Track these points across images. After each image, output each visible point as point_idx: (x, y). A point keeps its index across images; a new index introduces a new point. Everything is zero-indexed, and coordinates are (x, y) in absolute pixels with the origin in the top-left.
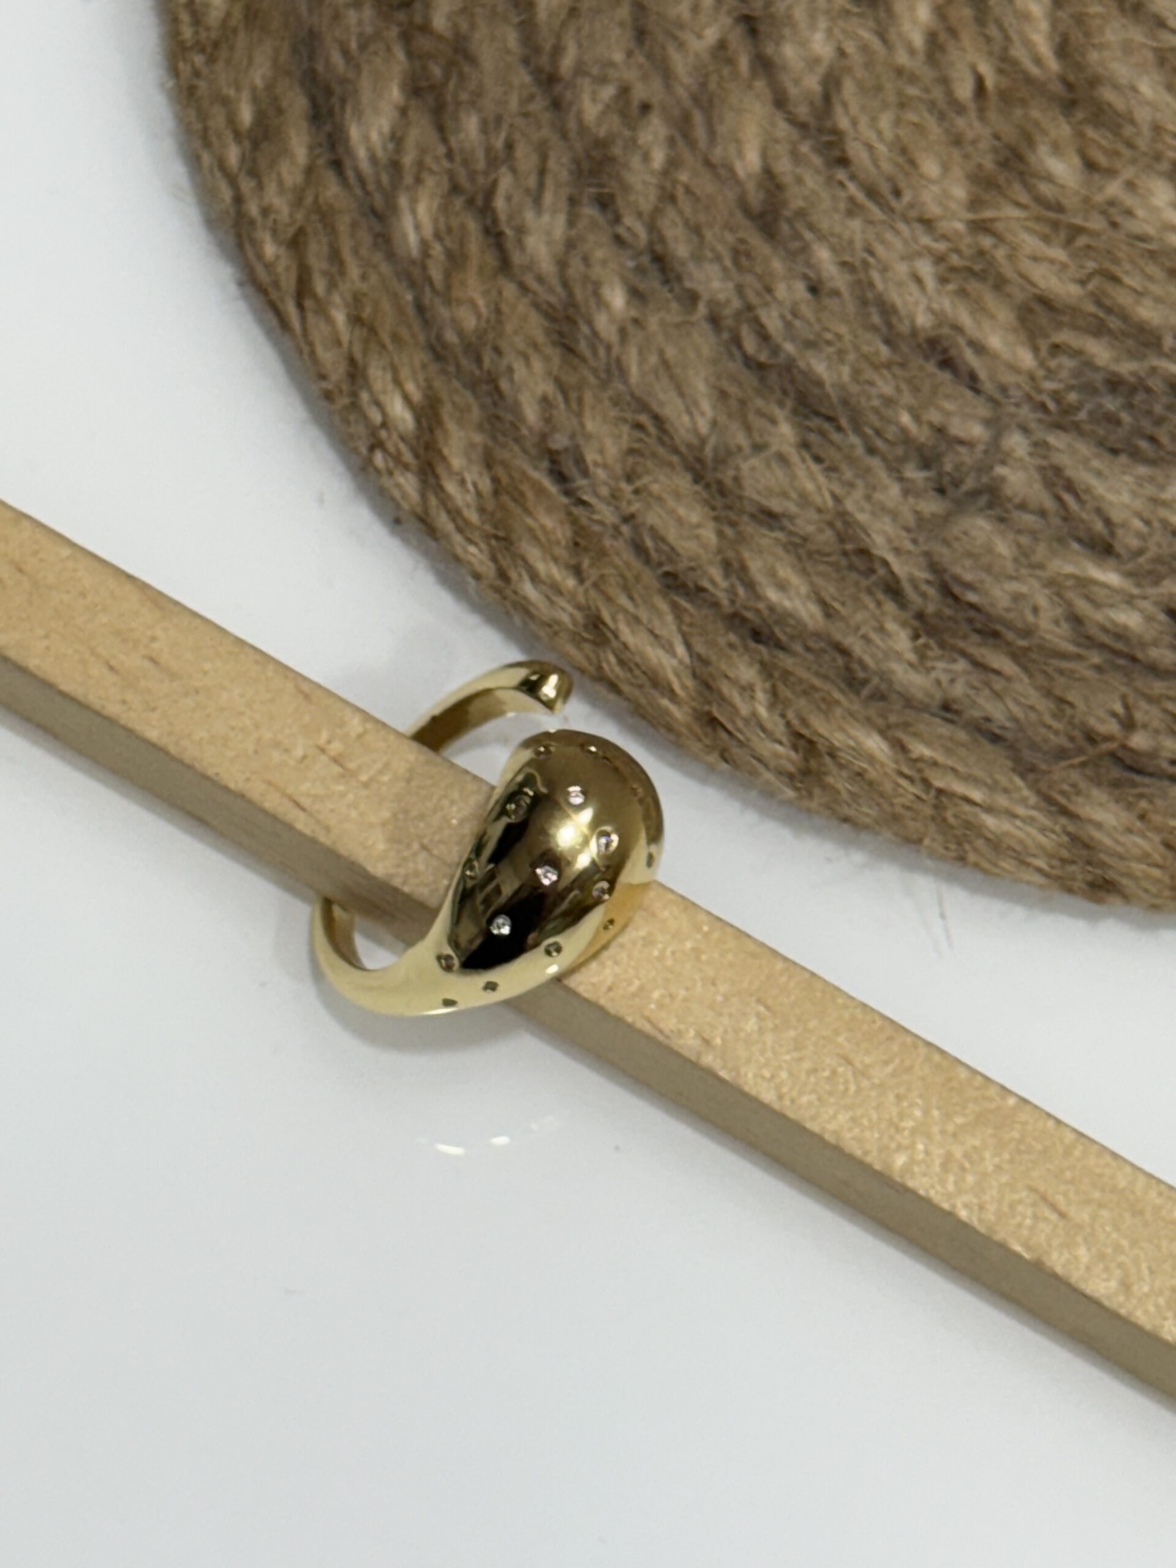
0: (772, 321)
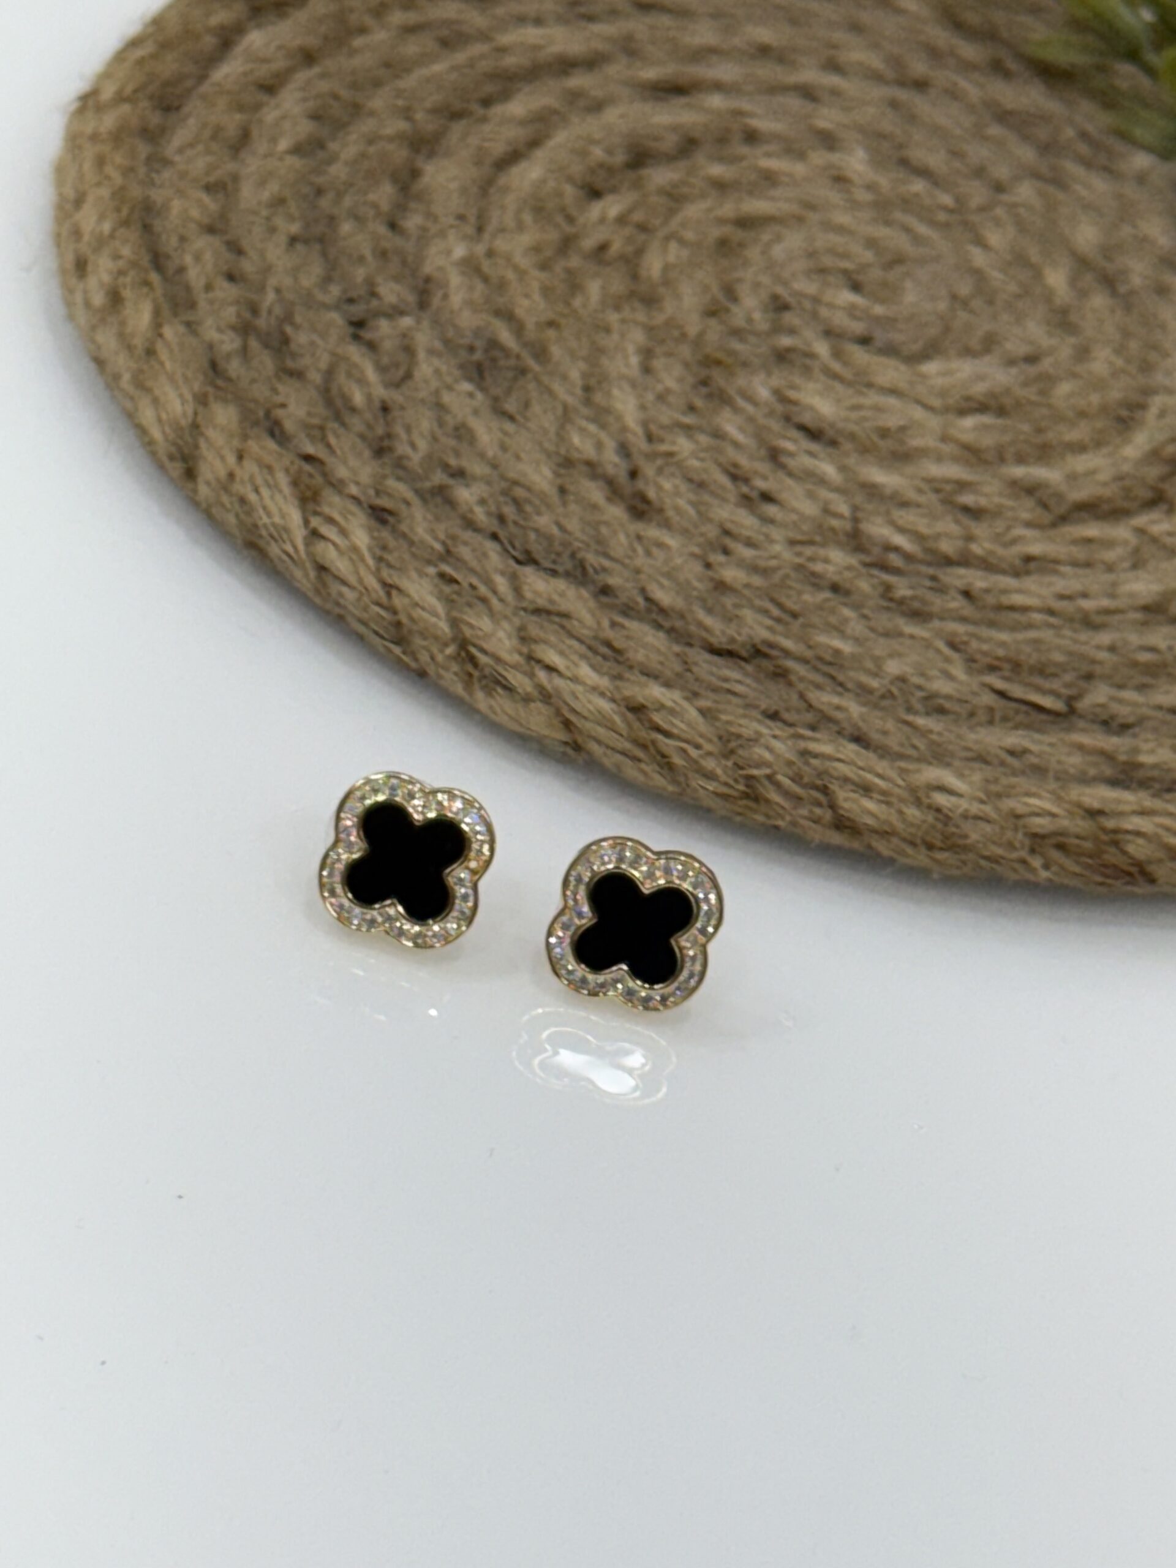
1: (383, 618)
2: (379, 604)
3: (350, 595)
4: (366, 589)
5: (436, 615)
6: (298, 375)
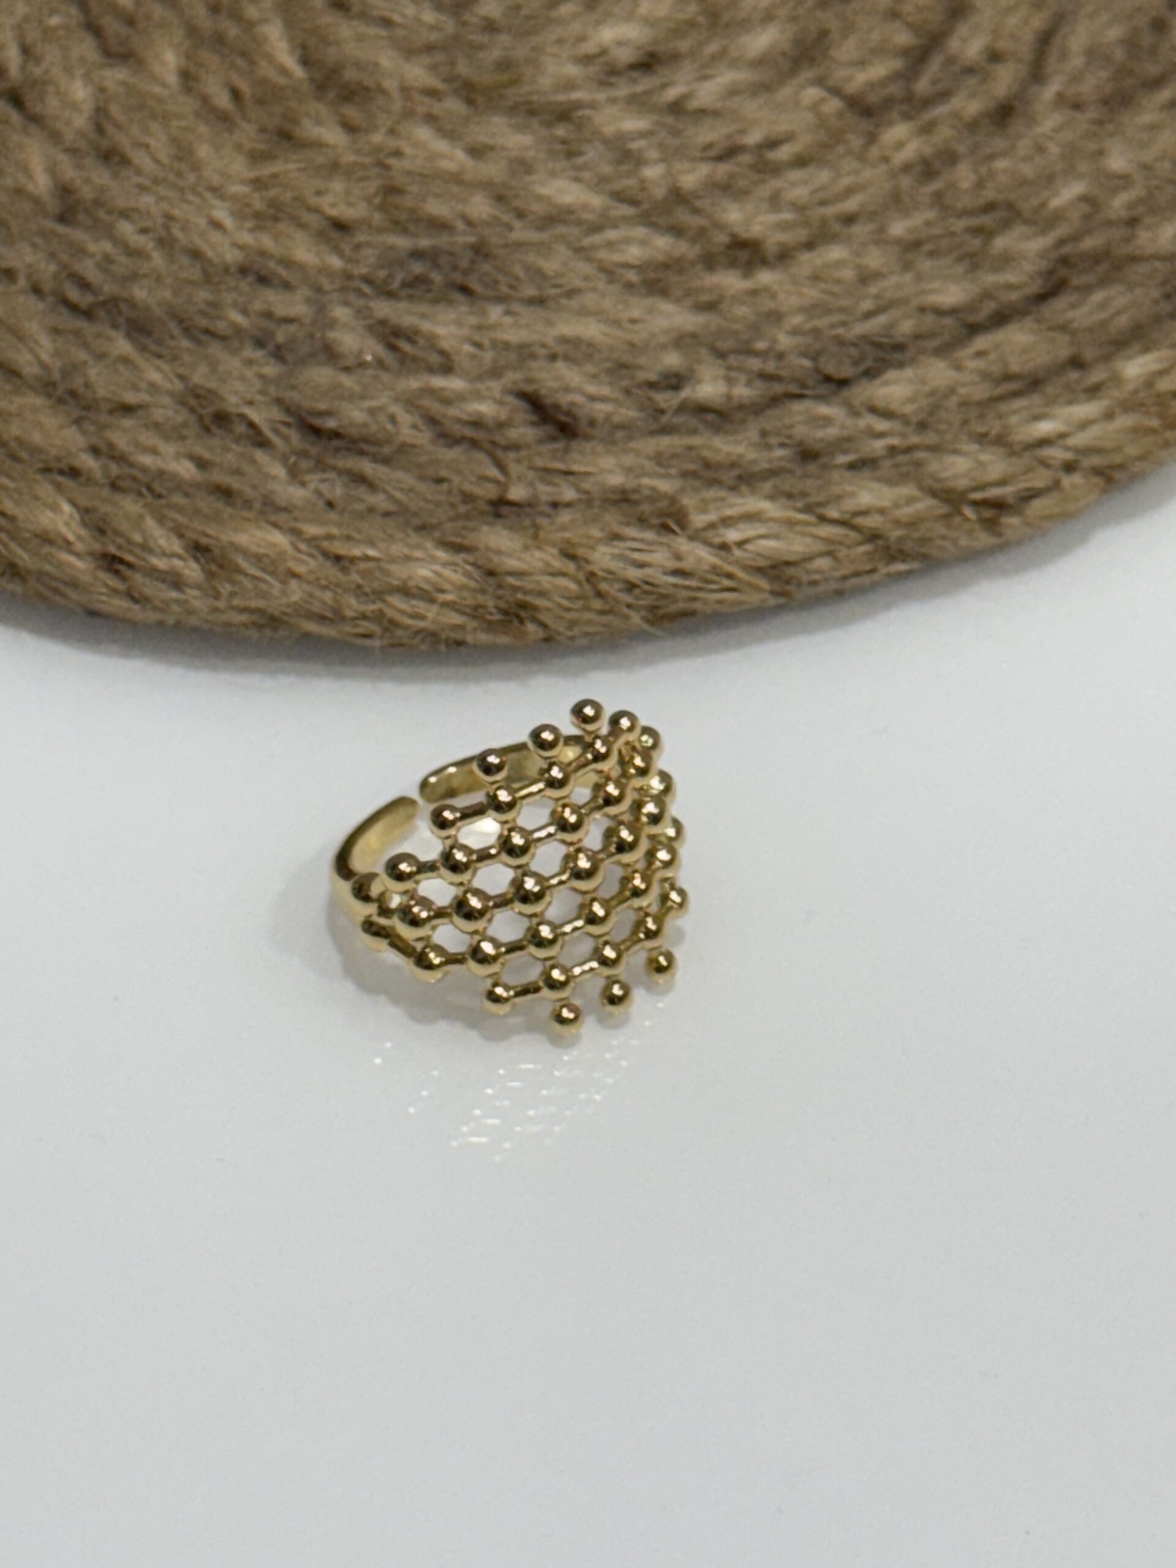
1: (871, 552)
3: (824, 563)
5: (919, 500)
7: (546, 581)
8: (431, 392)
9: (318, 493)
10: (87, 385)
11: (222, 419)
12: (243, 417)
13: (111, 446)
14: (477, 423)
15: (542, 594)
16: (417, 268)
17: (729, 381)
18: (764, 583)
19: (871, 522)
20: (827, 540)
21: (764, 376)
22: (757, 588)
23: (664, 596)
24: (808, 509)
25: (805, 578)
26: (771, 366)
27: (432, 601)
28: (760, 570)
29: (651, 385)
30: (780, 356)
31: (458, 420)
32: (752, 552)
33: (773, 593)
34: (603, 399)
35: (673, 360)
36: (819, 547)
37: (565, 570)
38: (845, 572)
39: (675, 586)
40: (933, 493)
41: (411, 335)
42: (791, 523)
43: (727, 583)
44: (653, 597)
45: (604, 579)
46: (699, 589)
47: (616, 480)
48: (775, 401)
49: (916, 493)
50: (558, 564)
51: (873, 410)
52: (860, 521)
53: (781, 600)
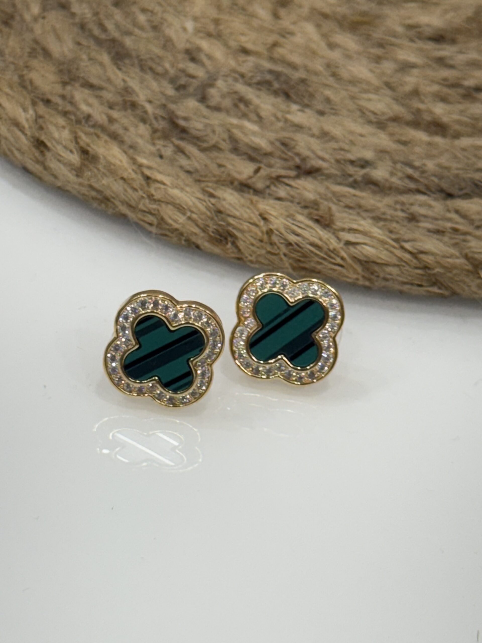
0: (110, 26)
1: (422, 275)
2: (417, 268)
3: (394, 271)
4: (405, 262)
5: (457, 258)
6: (216, 147)
7: (245, 226)
8: (241, 128)
9: (159, 150)
10: (77, 69)
11: (134, 105)
12: (143, 107)
13: (72, 97)
14: (256, 149)
15: (242, 231)
16: (268, 77)
17: (392, 174)
18: (359, 269)
19: (429, 259)
20: (400, 259)
21: (410, 177)
22: (355, 271)
23: (305, 256)
24: (397, 240)
25: (382, 275)
26: (416, 175)
27: (184, 214)
28: (359, 261)
29: (352, 162)
30: (423, 172)
31: (247, 145)
32: (359, 251)
33: (363, 277)
34: (323, 159)
35: (369, 155)
36: (394, 261)
37: (258, 223)
38: (405, 280)
39: (312, 252)
40: (466, 257)
41: (247, 103)
42: (383, 242)
43: (339, 261)
44: (299, 254)
45: (276, 235)
46: (324, 259)
47: (310, 196)
48: (409, 191)
49: (458, 254)
50: (256, 219)
51: (457, 212)
52: (422, 256)
53: (367, 283)
